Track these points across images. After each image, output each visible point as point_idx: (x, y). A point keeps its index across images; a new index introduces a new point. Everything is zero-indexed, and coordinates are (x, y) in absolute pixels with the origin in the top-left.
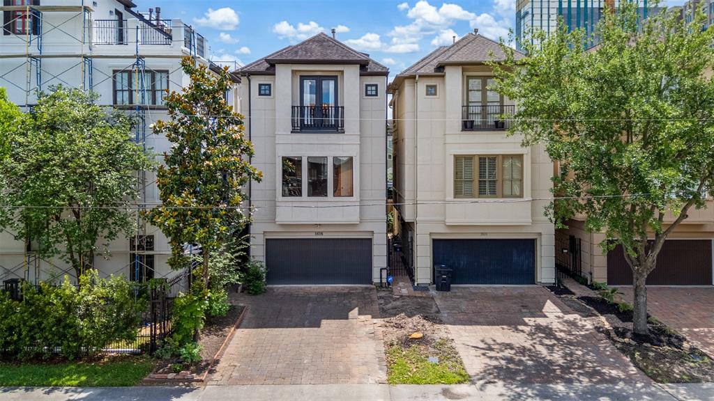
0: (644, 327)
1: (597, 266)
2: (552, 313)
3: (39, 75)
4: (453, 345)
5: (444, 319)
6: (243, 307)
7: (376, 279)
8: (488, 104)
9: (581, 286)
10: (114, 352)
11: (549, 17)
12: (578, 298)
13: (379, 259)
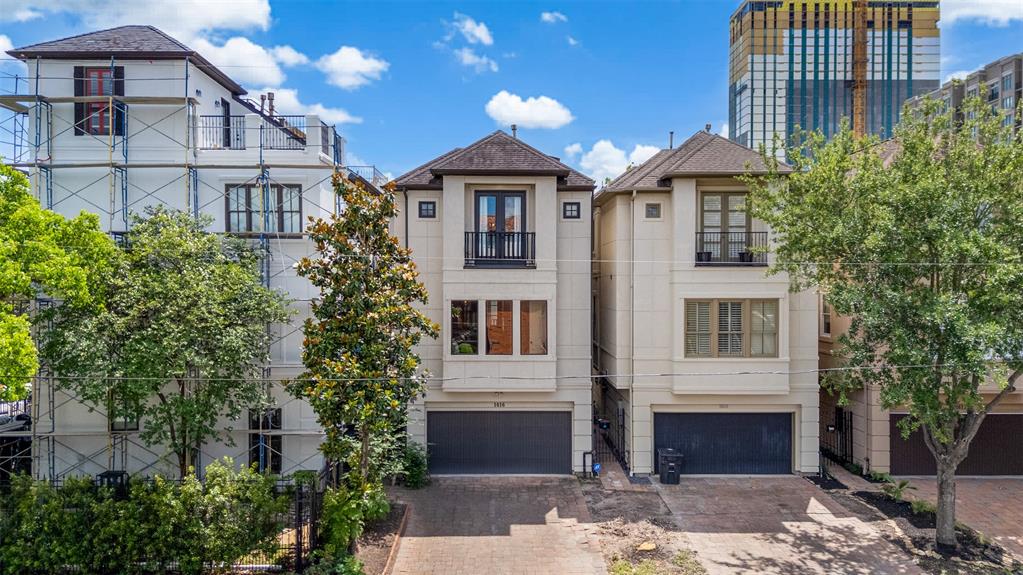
0: (949, 536)
1: (876, 450)
2: (821, 515)
3: (125, 190)
4: (697, 558)
5: (679, 524)
6: (404, 507)
7: (577, 466)
8: (731, 230)
9: (854, 476)
10: (246, 568)
11: (775, 92)
12: (853, 494)
13: (582, 439)
